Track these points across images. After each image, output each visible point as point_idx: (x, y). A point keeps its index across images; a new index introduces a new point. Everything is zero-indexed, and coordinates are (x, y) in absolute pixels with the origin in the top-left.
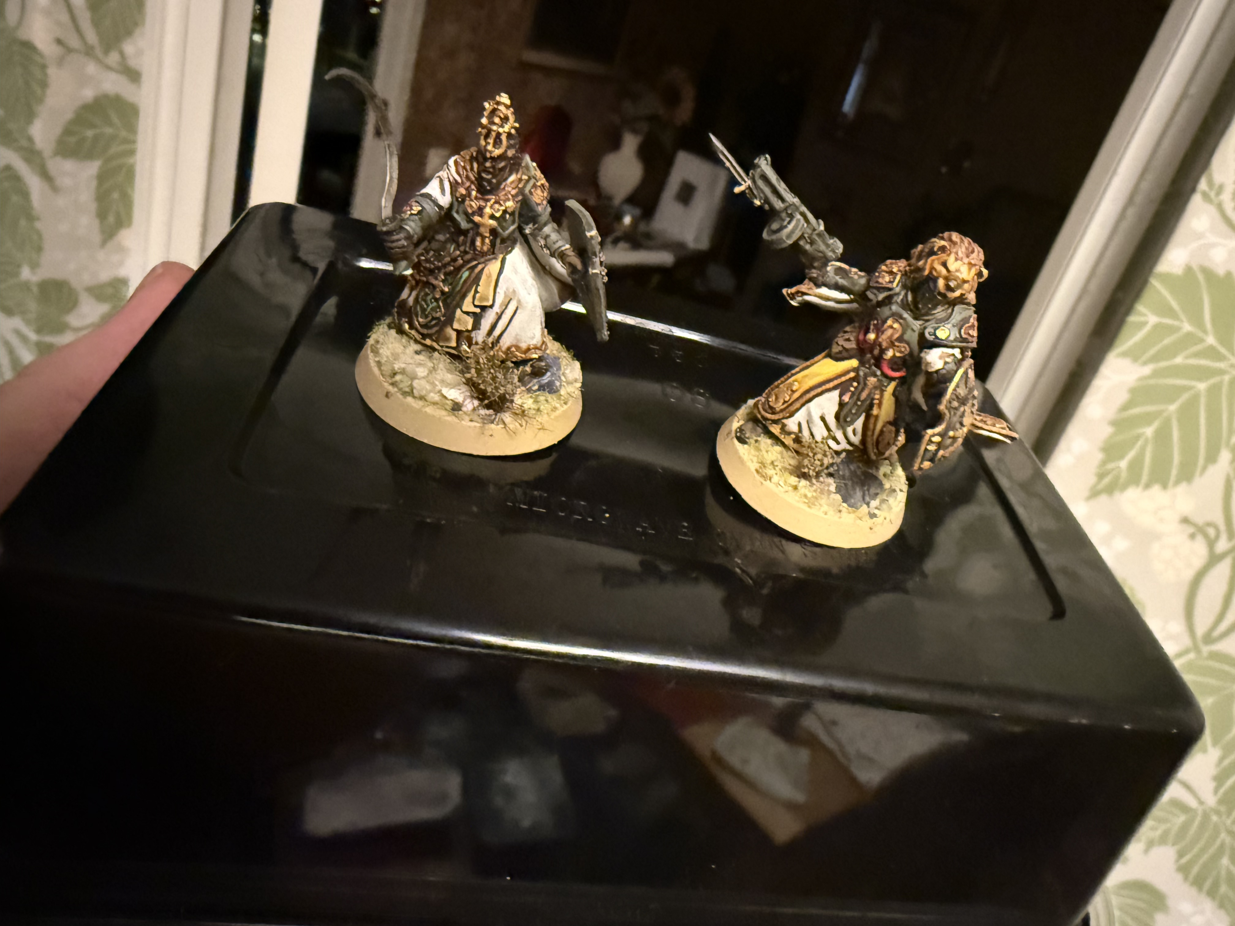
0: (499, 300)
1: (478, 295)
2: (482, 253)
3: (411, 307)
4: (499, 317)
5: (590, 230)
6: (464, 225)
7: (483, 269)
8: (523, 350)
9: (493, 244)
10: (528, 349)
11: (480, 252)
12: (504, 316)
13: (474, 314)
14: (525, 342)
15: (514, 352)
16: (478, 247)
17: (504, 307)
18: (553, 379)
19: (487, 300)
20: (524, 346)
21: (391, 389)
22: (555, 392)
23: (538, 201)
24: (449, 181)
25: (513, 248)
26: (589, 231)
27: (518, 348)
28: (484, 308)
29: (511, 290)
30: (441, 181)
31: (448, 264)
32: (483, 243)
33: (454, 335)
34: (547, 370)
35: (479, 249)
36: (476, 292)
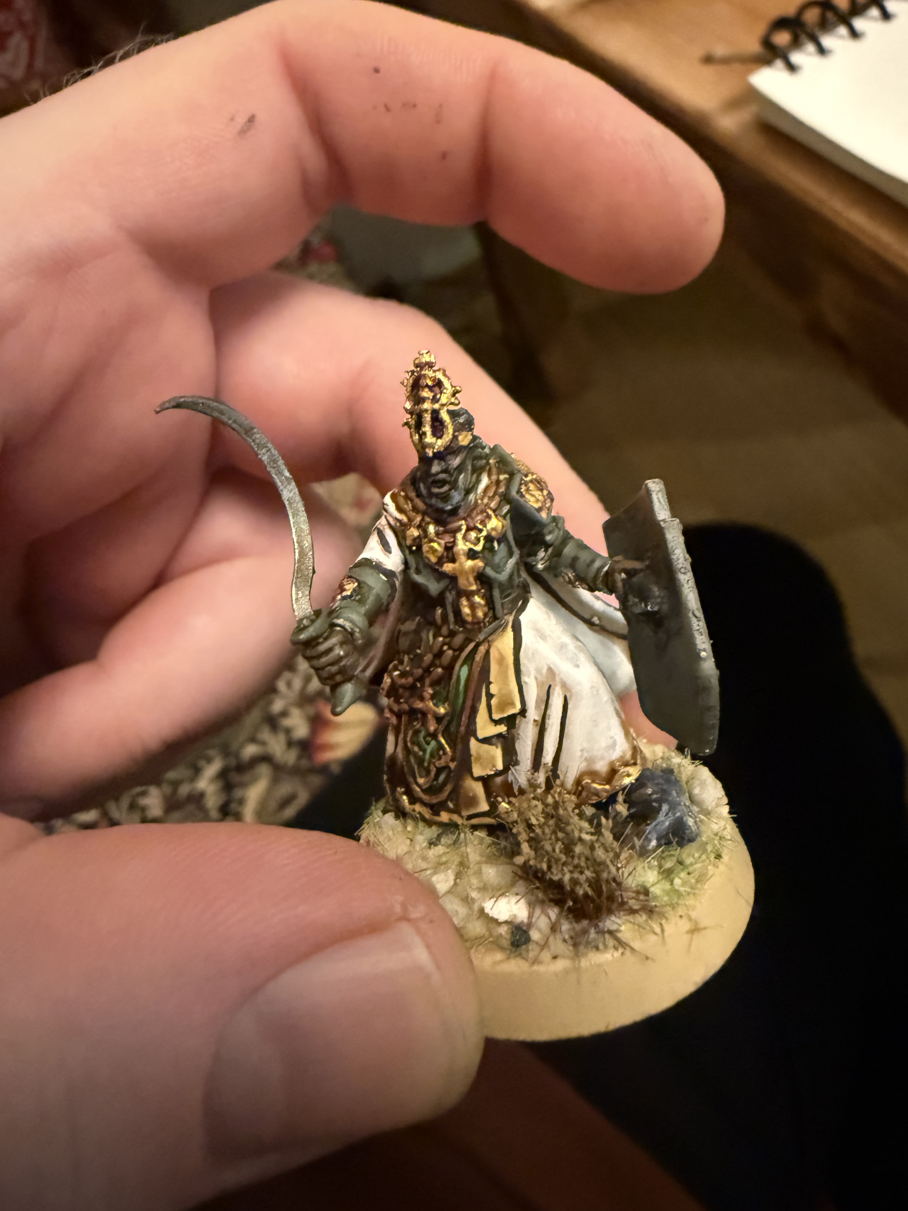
0: (532, 695)
1: (494, 702)
2: (478, 623)
3: (402, 763)
4: (542, 727)
6: (434, 587)
7: (488, 653)
8: (604, 775)
9: (490, 603)
10: (613, 772)
11: (473, 623)
12: (549, 723)
13: (500, 736)
14: (602, 758)
15: (590, 783)
16: (468, 615)
17: (543, 707)
18: (678, 814)
19: (513, 704)
20: (602, 767)
22: (691, 840)
23: (538, 505)
25: (526, 602)
27: (593, 774)
28: (511, 721)
29: (545, 671)
30: (381, 534)
31: (432, 665)
32: (473, 607)
33: (478, 789)
34: (660, 801)
35: (469, 619)
36: (490, 696)
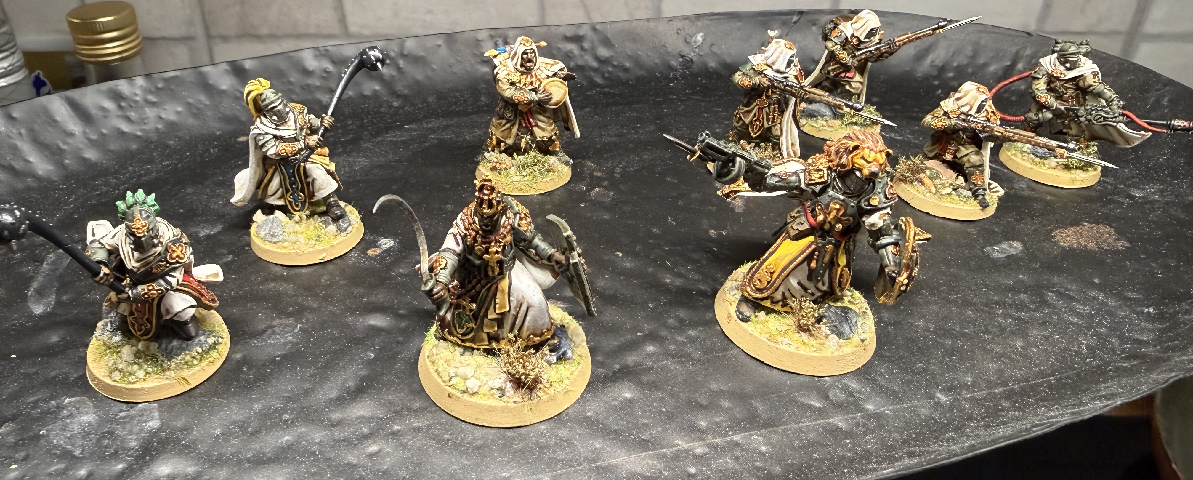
0: (513, 305)
1: (497, 306)
2: (494, 277)
3: (450, 321)
4: (516, 317)
5: (566, 230)
6: (477, 262)
7: (497, 287)
8: (539, 335)
9: (501, 269)
10: (543, 333)
11: (492, 277)
12: (520, 315)
13: (497, 319)
14: (539, 329)
15: (533, 337)
17: (518, 309)
18: (566, 348)
19: (505, 308)
20: (539, 331)
21: (450, 390)
22: (570, 359)
23: (525, 229)
24: (460, 235)
25: (514, 264)
26: (565, 232)
27: (535, 334)
28: (503, 314)
29: (521, 296)
30: (455, 236)
31: (472, 290)
32: (493, 271)
33: (486, 337)
35: (491, 275)
36: (495, 304)
